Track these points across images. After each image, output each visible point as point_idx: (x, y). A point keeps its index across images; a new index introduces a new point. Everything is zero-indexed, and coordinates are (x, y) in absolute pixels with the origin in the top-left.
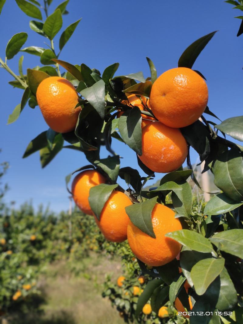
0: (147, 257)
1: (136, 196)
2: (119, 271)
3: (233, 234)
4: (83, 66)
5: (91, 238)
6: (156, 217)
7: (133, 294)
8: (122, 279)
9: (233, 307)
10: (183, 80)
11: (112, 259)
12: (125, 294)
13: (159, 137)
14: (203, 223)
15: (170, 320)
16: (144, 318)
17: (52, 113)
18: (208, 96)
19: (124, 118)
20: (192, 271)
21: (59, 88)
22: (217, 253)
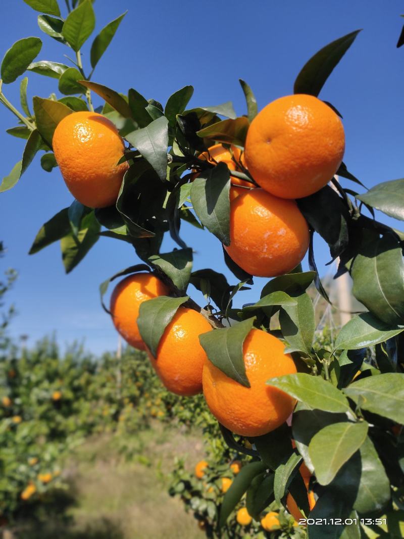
0: (236, 420)
1: (221, 319)
2: (199, 453)
3: (386, 381)
4: (132, 92)
5: (153, 396)
6: (252, 352)
7: (221, 491)
8: (202, 466)
9: (382, 508)
10: (301, 114)
11: (188, 433)
12: (208, 491)
13: (259, 213)
14: (334, 364)
15: (283, 534)
16: (239, 531)
17: (78, 172)
18: (344, 144)
19: (201, 182)
20: (311, 444)
21: (91, 130)
22: (357, 414)
